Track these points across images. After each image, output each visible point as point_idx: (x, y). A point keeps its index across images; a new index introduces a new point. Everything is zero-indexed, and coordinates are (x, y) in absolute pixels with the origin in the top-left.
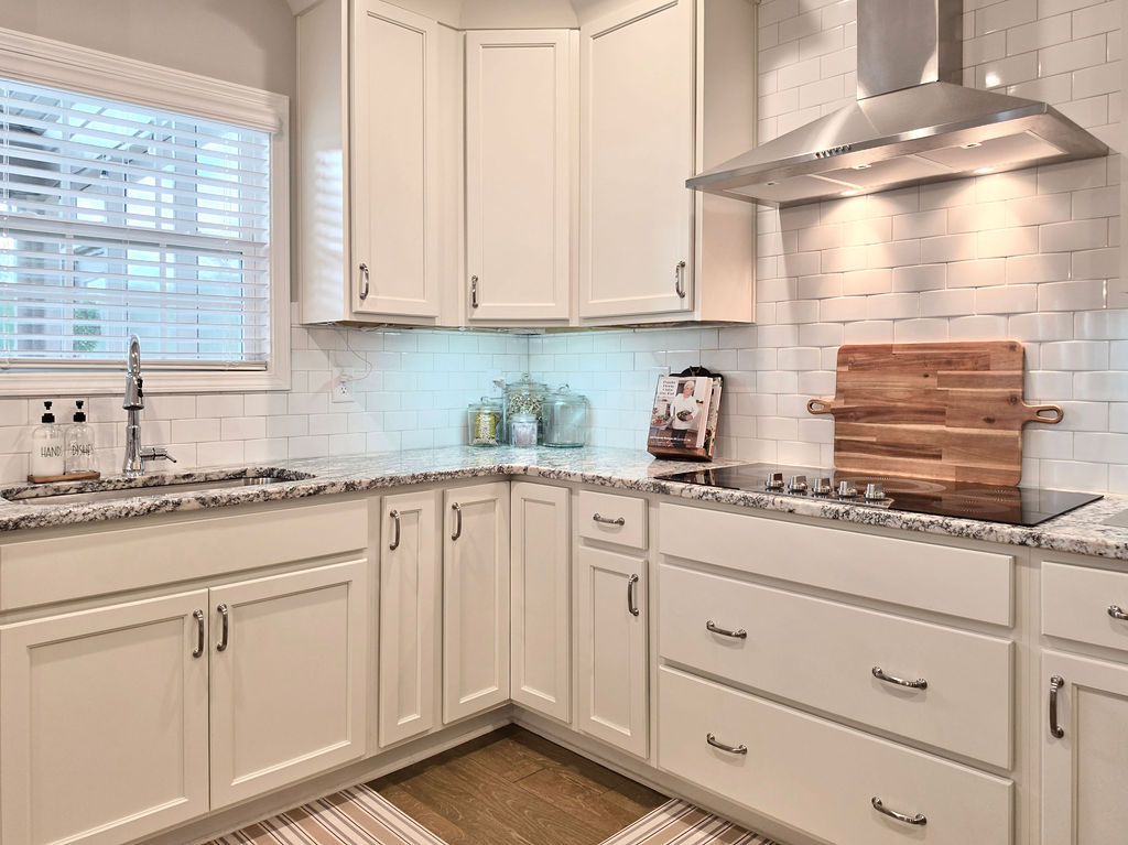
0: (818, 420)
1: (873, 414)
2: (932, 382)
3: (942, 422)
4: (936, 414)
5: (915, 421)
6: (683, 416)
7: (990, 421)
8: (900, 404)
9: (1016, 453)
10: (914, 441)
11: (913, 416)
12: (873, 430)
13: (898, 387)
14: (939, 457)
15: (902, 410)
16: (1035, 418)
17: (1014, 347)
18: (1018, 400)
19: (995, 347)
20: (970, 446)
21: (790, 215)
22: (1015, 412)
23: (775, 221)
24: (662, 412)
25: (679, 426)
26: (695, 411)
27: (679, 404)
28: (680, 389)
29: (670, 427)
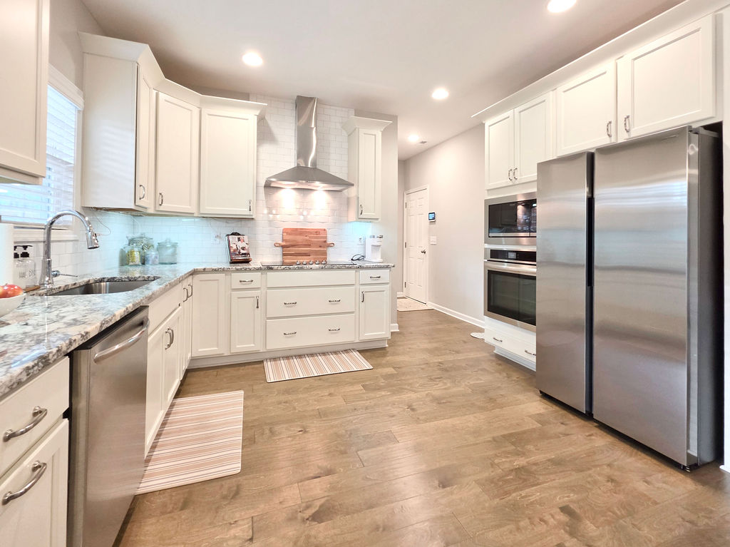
0: (277, 248)
1: (293, 246)
2: (307, 238)
4: (309, 246)
5: (304, 247)
6: (243, 249)
7: (320, 246)
8: (300, 243)
9: (325, 253)
10: (304, 252)
12: (293, 250)
13: (300, 238)
14: (311, 255)
15: (301, 245)
16: (329, 246)
17: (325, 230)
18: (325, 242)
19: (321, 229)
20: (316, 253)
21: (268, 190)
22: (325, 245)
23: (262, 190)
24: (235, 247)
25: (242, 252)
26: (247, 247)
27: (241, 245)
28: (239, 239)
29: (239, 253)
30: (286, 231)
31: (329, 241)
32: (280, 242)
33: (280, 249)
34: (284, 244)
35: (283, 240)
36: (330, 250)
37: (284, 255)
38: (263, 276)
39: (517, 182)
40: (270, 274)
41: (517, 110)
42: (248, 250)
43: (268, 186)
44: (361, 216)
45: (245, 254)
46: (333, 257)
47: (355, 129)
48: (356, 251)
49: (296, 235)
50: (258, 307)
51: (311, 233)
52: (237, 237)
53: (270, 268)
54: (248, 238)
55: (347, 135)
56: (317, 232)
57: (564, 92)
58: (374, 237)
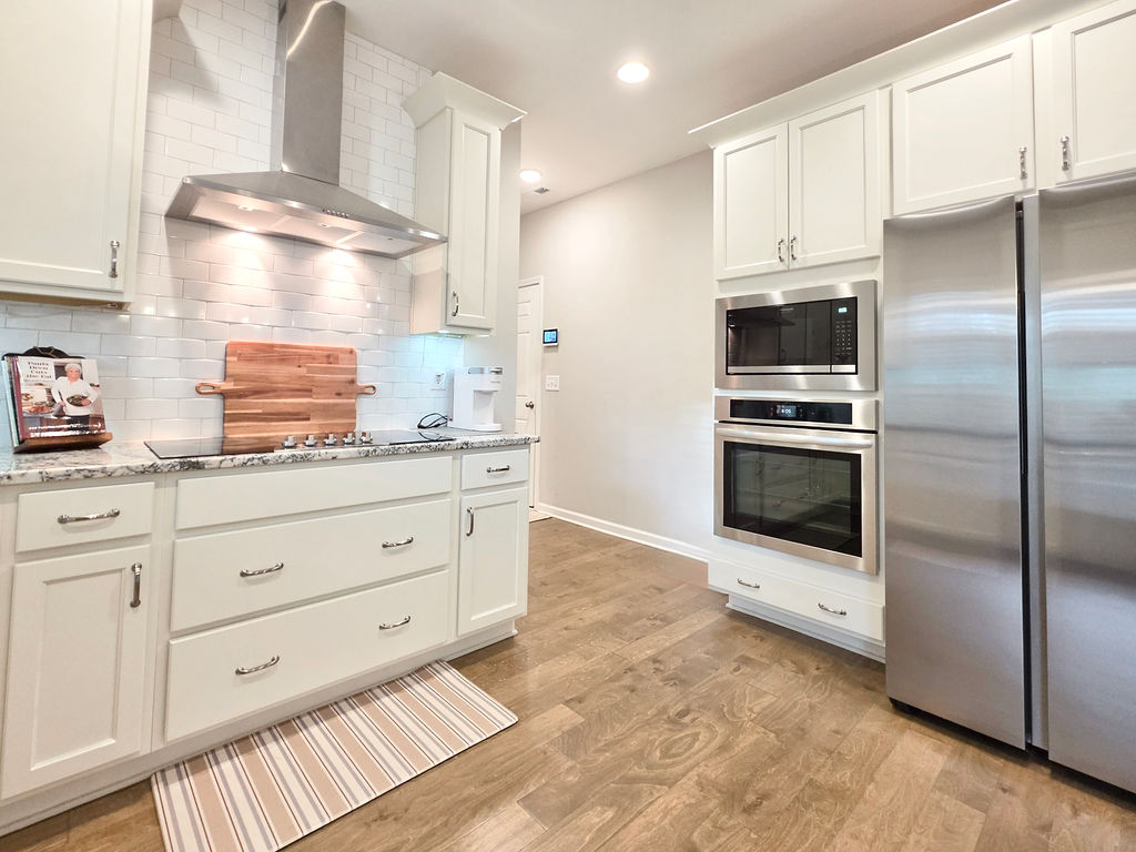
0: (206, 399)
1: (257, 393)
2: (303, 371)
3: (311, 397)
4: (307, 392)
5: (292, 397)
6: (77, 401)
7: (339, 394)
8: (281, 385)
9: (351, 413)
10: (291, 410)
11: (290, 393)
12: (258, 405)
13: (280, 373)
14: (308, 419)
15: (282, 390)
16: (362, 392)
17: (351, 352)
18: (353, 382)
19: (341, 350)
20: (327, 411)
21: (178, 225)
22: (352, 389)
23: (158, 226)
24: (40, 396)
25: (72, 411)
26: (93, 395)
27: (65, 388)
28: (61, 371)
29: (61, 414)
30: (232, 350)
31: (363, 380)
32: (217, 381)
33: (213, 405)
34: (229, 386)
35: (226, 377)
36: (364, 405)
37: (226, 418)
38: (161, 491)
39: (796, 265)
40: (191, 484)
41: (795, 124)
42: (98, 403)
43: (180, 214)
44: (454, 321)
45: (84, 419)
46: (373, 420)
47: (443, 111)
48: (429, 404)
49: (269, 361)
50: (135, 603)
51: (312, 358)
52: (51, 362)
53: (190, 465)
54: (100, 367)
55: (414, 127)
56: (331, 356)
57: (910, 91)
58: (482, 371)
